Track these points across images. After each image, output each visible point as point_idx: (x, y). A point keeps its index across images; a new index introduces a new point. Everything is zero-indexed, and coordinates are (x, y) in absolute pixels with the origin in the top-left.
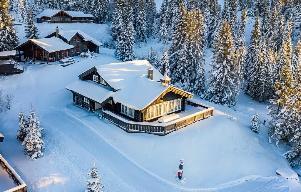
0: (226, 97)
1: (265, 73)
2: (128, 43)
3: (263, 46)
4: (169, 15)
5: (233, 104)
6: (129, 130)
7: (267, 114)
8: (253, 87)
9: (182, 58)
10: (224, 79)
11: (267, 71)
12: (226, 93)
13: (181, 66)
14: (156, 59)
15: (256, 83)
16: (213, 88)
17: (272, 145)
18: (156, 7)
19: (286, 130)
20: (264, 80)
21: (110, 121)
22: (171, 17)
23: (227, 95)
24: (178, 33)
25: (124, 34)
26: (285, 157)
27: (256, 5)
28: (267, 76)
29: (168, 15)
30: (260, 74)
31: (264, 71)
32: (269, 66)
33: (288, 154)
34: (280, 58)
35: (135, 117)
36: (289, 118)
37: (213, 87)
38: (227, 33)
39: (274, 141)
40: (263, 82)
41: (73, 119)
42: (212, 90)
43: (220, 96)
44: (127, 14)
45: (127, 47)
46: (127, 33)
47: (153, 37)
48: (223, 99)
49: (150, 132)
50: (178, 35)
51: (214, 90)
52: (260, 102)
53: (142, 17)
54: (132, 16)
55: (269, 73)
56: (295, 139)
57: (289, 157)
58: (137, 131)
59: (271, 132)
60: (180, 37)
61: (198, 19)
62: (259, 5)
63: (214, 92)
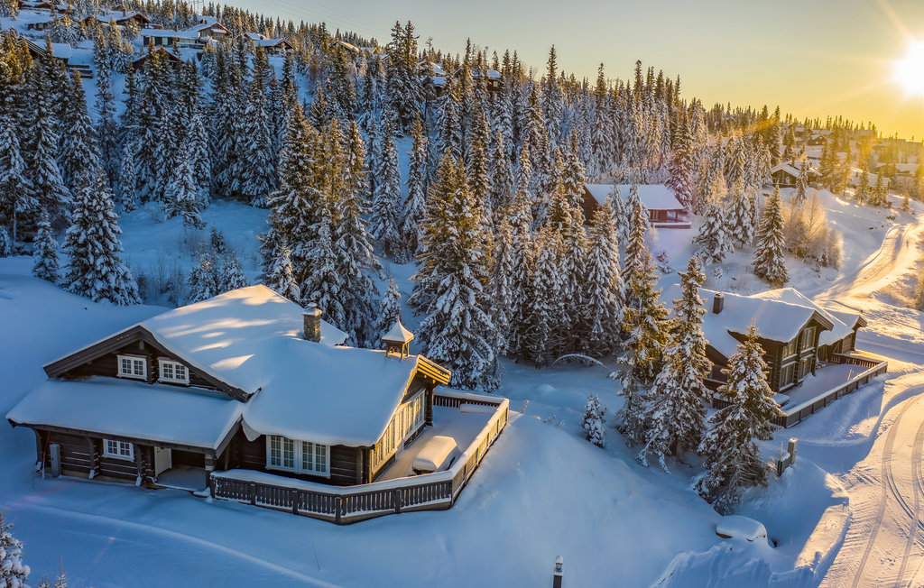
0: (481, 367)
1: (545, 288)
2: (101, 233)
3: (522, 217)
4: (173, 134)
5: (495, 384)
6: (348, 515)
7: (619, 393)
8: (517, 329)
9: (324, 269)
10: (469, 317)
11: (548, 282)
12: (476, 355)
13: (323, 293)
14: (237, 279)
15: (525, 316)
16: (441, 347)
17: (654, 470)
18: (113, 107)
19: (677, 426)
20: (546, 307)
21: (253, 503)
22: (178, 141)
23: (481, 361)
24: (292, 193)
25: (86, 201)
26: (696, 491)
27: (393, 104)
28: (550, 296)
29: (170, 134)
30: (533, 291)
31: (542, 284)
32: (552, 268)
33: (700, 484)
34: (574, 245)
35: (332, 471)
36: (682, 395)
37: (440, 343)
38: (461, 187)
39: (653, 460)
40: (545, 313)
41: (108, 530)
42: (440, 353)
43: (464, 365)
44: (34, 130)
45: (100, 246)
46: (93, 197)
47: (127, 206)
48: (474, 372)
49: (410, 506)
50: (293, 198)
51: (445, 352)
52: (538, 366)
53: (83, 141)
54: (52, 138)
55: (555, 288)
56: (712, 442)
57: (705, 489)
58: (372, 512)
59: (633, 437)
60: (301, 205)
61: (352, 150)
62: (399, 104)
63: (445, 356)
